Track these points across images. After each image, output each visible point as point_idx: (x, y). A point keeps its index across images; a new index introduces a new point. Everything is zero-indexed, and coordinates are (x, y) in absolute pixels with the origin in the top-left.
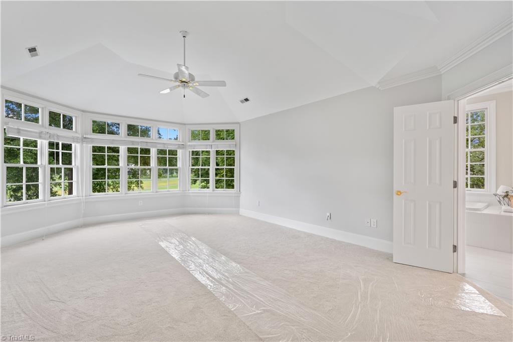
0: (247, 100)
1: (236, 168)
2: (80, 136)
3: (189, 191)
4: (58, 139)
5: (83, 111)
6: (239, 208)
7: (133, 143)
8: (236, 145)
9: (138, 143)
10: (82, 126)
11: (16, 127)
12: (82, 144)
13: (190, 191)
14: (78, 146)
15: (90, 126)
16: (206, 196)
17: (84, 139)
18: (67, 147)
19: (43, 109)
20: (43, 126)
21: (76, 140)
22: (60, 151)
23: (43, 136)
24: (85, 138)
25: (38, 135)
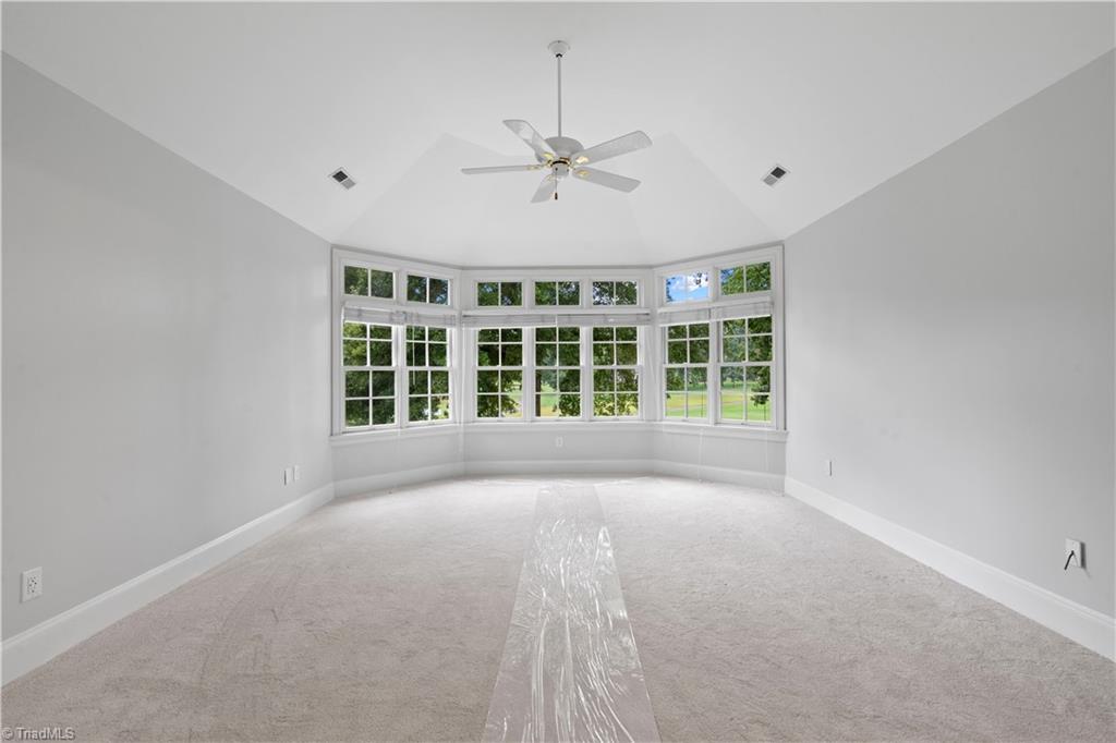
0: (778, 173)
1: (774, 365)
2: (456, 313)
3: (661, 420)
4: (419, 321)
5: (463, 268)
6: (783, 472)
7: (543, 318)
8: (772, 303)
9: (552, 318)
10: (461, 293)
11: (356, 307)
12: (461, 326)
13: (663, 423)
14: (454, 330)
15: (474, 295)
16: (698, 436)
17: (465, 319)
18: (439, 334)
19: (398, 273)
20: (398, 302)
21: (451, 321)
22: (427, 342)
23: (395, 318)
24: (465, 316)
25: (387, 317)
